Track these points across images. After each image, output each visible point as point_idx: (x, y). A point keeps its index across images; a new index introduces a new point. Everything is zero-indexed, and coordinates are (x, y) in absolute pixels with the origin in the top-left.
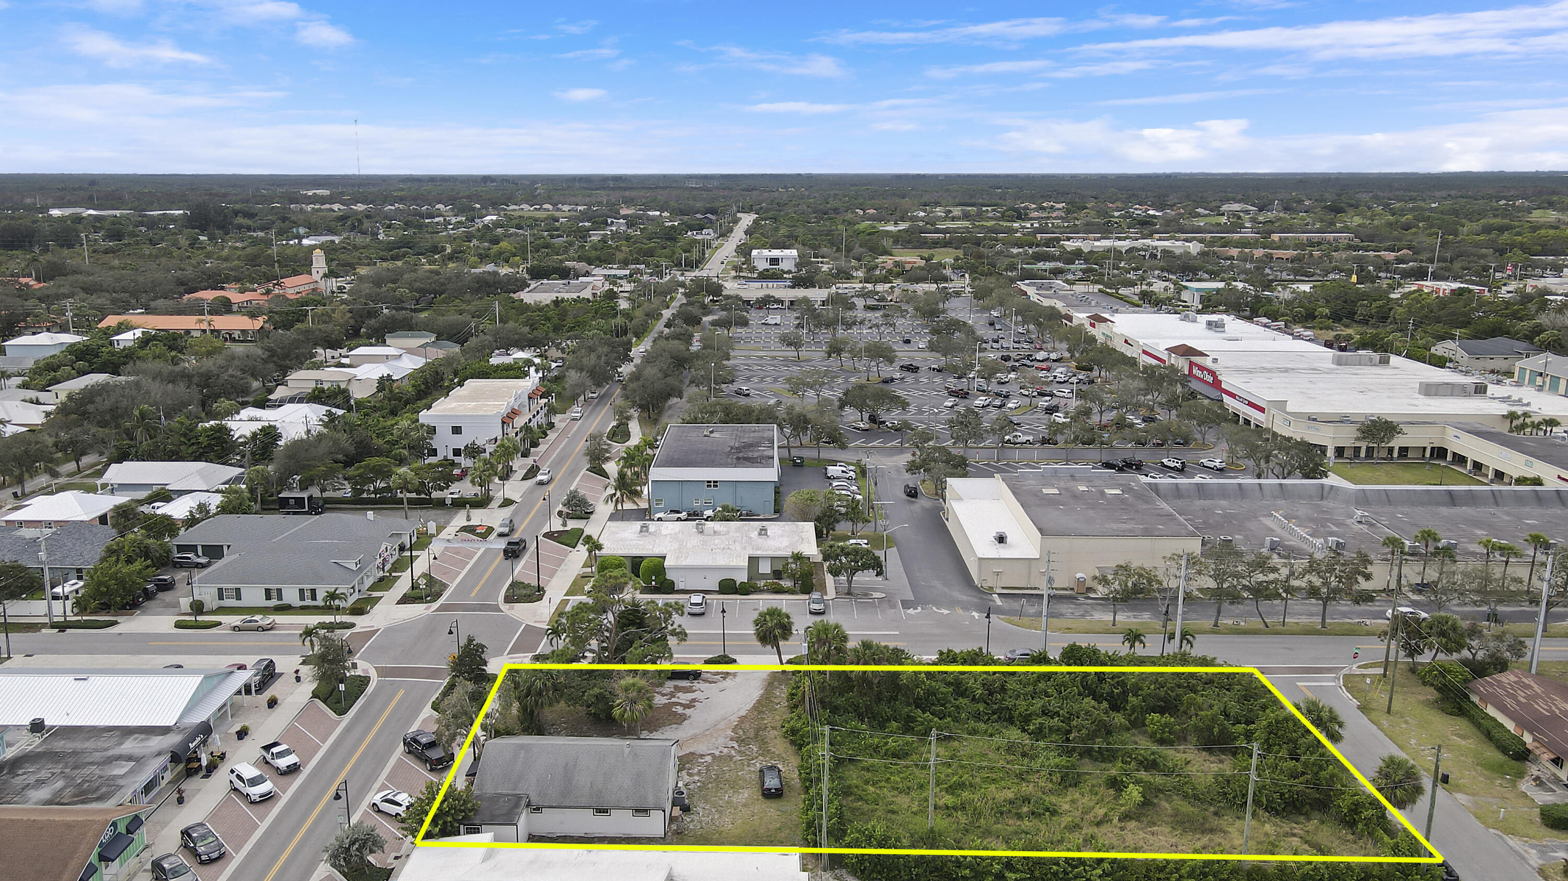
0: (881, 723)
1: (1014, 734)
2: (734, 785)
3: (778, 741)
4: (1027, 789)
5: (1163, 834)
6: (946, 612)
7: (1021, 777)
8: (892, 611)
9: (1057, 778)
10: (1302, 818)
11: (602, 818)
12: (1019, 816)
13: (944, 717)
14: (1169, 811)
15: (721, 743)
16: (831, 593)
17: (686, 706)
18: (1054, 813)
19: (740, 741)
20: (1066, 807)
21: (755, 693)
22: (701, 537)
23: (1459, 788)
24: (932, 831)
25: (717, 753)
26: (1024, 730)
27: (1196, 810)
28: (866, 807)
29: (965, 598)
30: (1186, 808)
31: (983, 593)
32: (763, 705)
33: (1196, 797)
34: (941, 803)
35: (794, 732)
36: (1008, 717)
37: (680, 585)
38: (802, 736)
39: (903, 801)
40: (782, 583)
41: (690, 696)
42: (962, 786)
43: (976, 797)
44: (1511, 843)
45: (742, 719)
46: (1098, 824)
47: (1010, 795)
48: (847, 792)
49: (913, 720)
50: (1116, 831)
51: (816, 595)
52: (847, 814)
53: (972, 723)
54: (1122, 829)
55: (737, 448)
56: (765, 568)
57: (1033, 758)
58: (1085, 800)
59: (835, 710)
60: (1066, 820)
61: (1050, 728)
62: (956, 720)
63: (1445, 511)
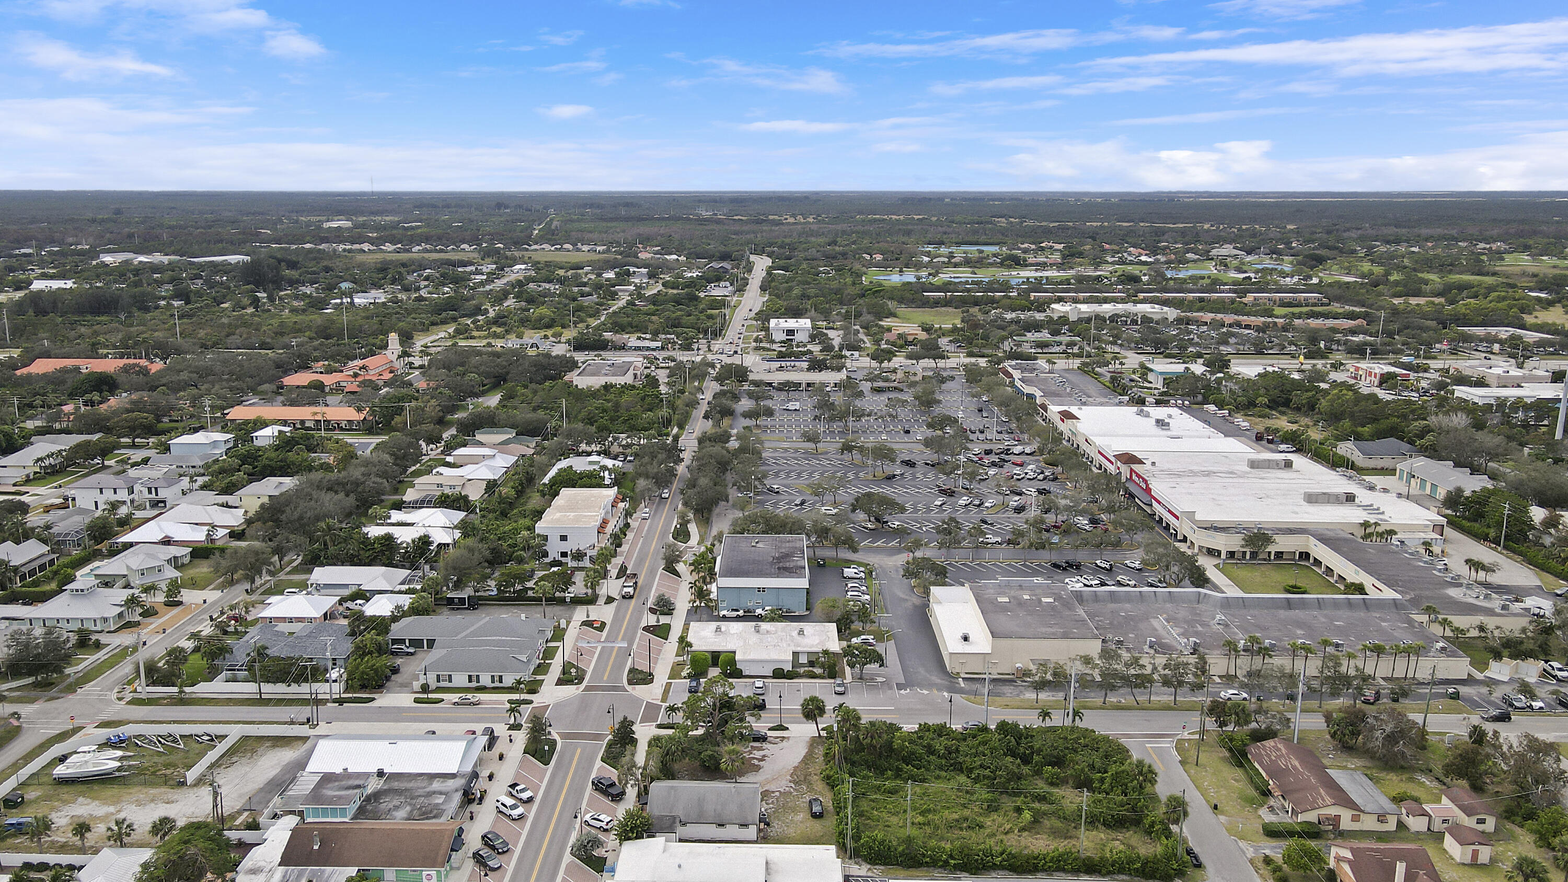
0: (880, 772)
1: (962, 779)
2: (794, 810)
3: (819, 782)
4: (967, 813)
5: (1042, 839)
6: (926, 692)
7: (964, 806)
8: (890, 692)
9: (985, 806)
10: (1124, 830)
11: (721, 830)
12: (961, 829)
13: (920, 768)
14: (1049, 826)
15: (783, 785)
16: (849, 678)
17: (760, 760)
18: (981, 827)
19: (796, 783)
20: (989, 823)
21: (801, 752)
22: (758, 635)
23: (1222, 813)
24: (909, 837)
25: (782, 790)
26: (969, 777)
27: (1063, 826)
28: (872, 824)
29: (939, 681)
30: (1058, 824)
31: (952, 677)
32: (808, 759)
33: (1065, 818)
34: (916, 821)
35: (828, 777)
36: (959, 768)
37: (746, 673)
38: (834, 780)
39: (894, 820)
40: (815, 670)
41: (762, 753)
42: (929, 811)
43: (936, 818)
44: (1240, 844)
45: (796, 768)
46: (1006, 833)
47: (956, 816)
48: (861, 814)
49: (901, 770)
50: (1016, 837)
51: (839, 681)
52: (862, 828)
53: (937, 772)
54: (1019, 836)
55: (777, 558)
56: (803, 659)
57: (972, 794)
58: (1000, 819)
59: (853, 764)
60: (988, 831)
61: (984, 776)
62: (928, 770)
63: (1283, 614)
